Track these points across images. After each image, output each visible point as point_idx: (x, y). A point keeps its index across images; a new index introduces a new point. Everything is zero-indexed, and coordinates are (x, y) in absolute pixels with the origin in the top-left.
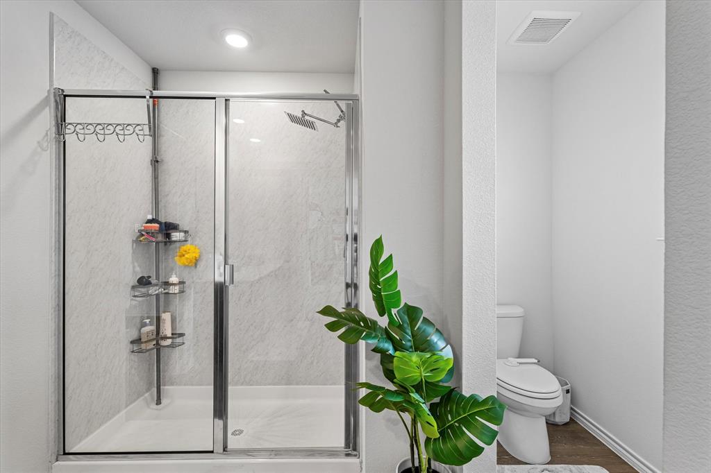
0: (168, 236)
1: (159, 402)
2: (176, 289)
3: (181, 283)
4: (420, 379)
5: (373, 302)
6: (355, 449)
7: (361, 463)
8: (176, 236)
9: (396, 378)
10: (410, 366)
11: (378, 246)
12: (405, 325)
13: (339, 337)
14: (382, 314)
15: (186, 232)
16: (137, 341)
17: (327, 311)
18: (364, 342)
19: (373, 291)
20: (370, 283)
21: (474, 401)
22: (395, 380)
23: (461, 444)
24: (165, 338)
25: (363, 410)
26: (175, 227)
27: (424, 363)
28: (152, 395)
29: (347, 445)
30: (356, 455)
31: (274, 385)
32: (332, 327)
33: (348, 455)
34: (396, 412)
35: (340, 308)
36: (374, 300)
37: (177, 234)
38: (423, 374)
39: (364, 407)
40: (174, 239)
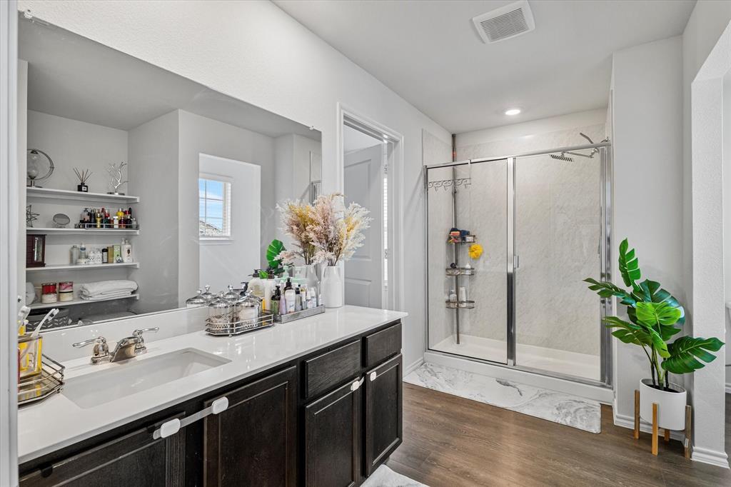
0: (464, 239)
1: (458, 342)
2: (468, 272)
3: (472, 269)
4: (655, 323)
5: (622, 279)
6: (609, 383)
7: (615, 392)
8: (469, 239)
9: (637, 320)
10: (647, 313)
11: (624, 244)
12: (646, 292)
13: (598, 293)
14: (628, 285)
15: (474, 236)
16: (448, 302)
17: (589, 280)
18: (615, 297)
19: (622, 271)
20: (620, 266)
21: (700, 341)
22: (638, 322)
23: (687, 362)
24: (462, 302)
25: (615, 340)
26: (468, 233)
27: (657, 311)
28: (454, 338)
29: (603, 379)
30: (610, 388)
31: (538, 345)
32: (592, 288)
33: (603, 386)
34: (641, 346)
35: (598, 279)
36: (622, 276)
37: (470, 238)
38: (658, 318)
39: (616, 338)
40: (468, 241)
